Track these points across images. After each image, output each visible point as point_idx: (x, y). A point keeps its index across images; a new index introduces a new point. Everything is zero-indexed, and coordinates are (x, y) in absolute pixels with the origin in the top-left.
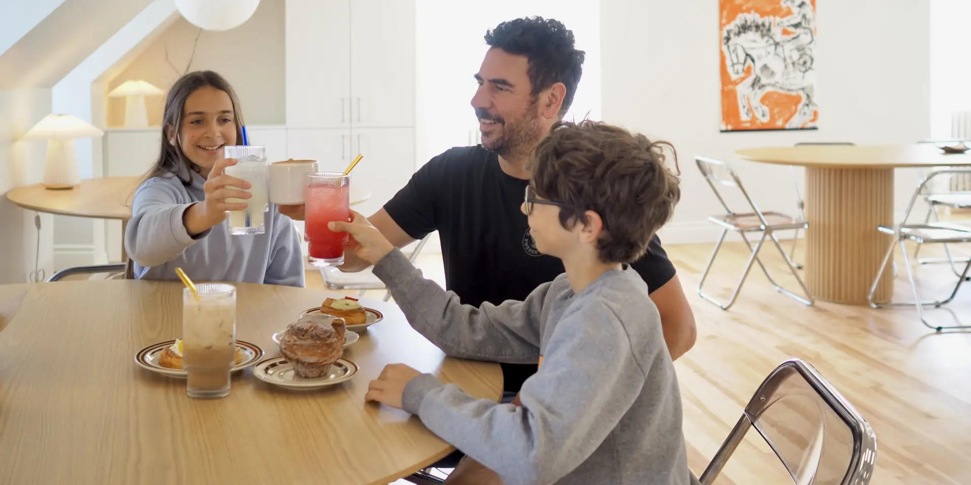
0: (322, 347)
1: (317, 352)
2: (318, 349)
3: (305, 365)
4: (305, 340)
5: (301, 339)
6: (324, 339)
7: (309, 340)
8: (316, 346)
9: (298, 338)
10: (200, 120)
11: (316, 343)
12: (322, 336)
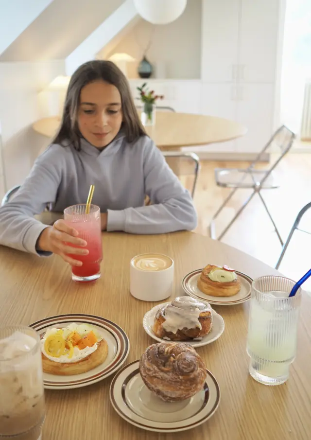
0: (186, 383)
1: (180, 388)
2: (181, 385)
3: (166, 398)
4: (166, 372)
5: (162, 371)
6: (188, 374)
7: (171, 374)
8: (178, 382)
9: (159, 368)
10: (92, 111)
11: (179, 378)
12: (185, 371)
